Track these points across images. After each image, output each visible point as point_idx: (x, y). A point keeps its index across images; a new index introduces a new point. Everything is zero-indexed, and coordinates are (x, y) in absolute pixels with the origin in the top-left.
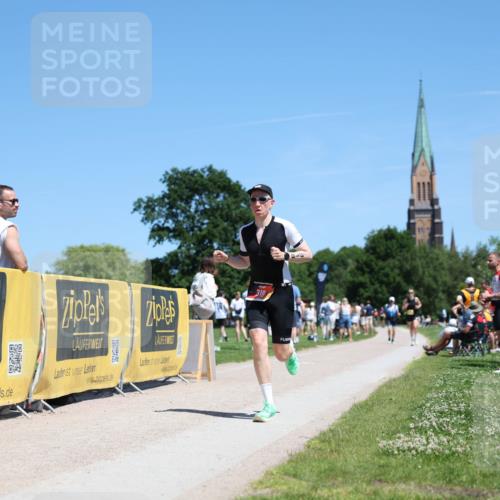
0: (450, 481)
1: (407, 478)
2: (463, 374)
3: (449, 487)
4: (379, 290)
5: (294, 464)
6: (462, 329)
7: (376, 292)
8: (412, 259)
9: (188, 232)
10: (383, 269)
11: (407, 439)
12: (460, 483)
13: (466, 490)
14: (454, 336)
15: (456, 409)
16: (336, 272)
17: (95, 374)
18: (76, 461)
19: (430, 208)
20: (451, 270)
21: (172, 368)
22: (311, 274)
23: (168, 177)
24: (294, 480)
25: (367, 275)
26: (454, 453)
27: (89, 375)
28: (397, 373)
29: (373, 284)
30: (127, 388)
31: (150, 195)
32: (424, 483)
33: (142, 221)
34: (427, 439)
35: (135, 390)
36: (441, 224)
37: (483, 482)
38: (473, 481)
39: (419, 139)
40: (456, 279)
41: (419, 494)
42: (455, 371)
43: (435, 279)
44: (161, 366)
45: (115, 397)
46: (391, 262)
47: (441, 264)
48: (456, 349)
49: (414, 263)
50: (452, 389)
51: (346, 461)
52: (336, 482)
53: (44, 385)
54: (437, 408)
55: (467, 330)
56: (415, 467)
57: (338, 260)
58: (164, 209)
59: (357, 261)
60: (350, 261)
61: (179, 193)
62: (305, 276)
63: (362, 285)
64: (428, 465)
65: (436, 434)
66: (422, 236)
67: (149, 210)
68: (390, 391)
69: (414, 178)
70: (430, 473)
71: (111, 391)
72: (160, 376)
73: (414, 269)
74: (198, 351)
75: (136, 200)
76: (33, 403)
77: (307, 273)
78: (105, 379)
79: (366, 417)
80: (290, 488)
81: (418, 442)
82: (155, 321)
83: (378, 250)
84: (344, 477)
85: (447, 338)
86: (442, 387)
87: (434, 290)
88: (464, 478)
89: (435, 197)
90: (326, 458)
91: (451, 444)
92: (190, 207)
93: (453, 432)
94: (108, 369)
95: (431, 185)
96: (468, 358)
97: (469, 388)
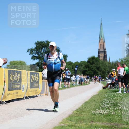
0: (110, 122)
1: (99, 121)
2: (113, 94)
3: (110, 123)
4: (91, 72)
5: (70, 117)
6: (112, 82)
7: (90, 73)
8: (99, 64)
9: (41, 57)
10: (92, 67)
11: (99, 111)
12: (113, 122)
13: (115, 124)
14: (110, 84)
15: (111, 103)
16: (80, 68)
17: (18, 94)
18: (14, 117)
19: (104, 51)
20: (109, 67)
21: (38, 93)
22: (73, 68)
23: (36, 43)
24: (70, 121)
25: (87, 68)
26: (111, 114)
27: (16, 95)
28: (95, 94)
29: (89, 70)
30: (26, 98)
31: (32, 48)
32: (104, 122)
33: (30, 54)
34: (104, 111)
35: (28, 98)
36: (106, 55)
37: (119, 122)
38: (116, 121)
39: (101, 33)
40: (110, 69)
41: (102, 125)
42: (111, 93)
43: (105, 69)
44: (35, 92)
45: (23, 100)
46: (94, 65)
47: (106, 65)
48: (111, 87)
49: (100, 65)
50: (110, 98)
51: (83, 116)
52: (81, 122)
53: (5, 97)
54: (106, 103)
55: (113, 82)
56: (101, 118)
57: (80, 65)
58: (35, 51)
59: (85, 65)
60: (83, 65)
61: (39, 47)
62: (71, 69)
63: (86, 71)
64: (105, 118)
65: (106, 109)
66: (101, 58)
67: (31, 52)
68: (94, 98)
69: (100, 43)
70: (105, 119)
71: (22, 99)
72: (35, 95)
73: (100, 67)
74: (44, 88)
75: (28, 49)
76: (2, 102)
77: (72, 68)
78: (20, 96)
79: (88, 105)
80: (69, 124)
81: (102, 111)
82: (33, 80)
83: (90, 62)
84: (83, 121)
85: (108, 84)
86: (107, 97)
87: (104, 72)
88: (114, 121)
89: (105, 48)
90: (78, 116)
91: (110, 112)
92: (42, 51)
93: (111, 109)
94: (21, 93)
95: (104, 45)
96: (114, 89)
97: (114, 97)
